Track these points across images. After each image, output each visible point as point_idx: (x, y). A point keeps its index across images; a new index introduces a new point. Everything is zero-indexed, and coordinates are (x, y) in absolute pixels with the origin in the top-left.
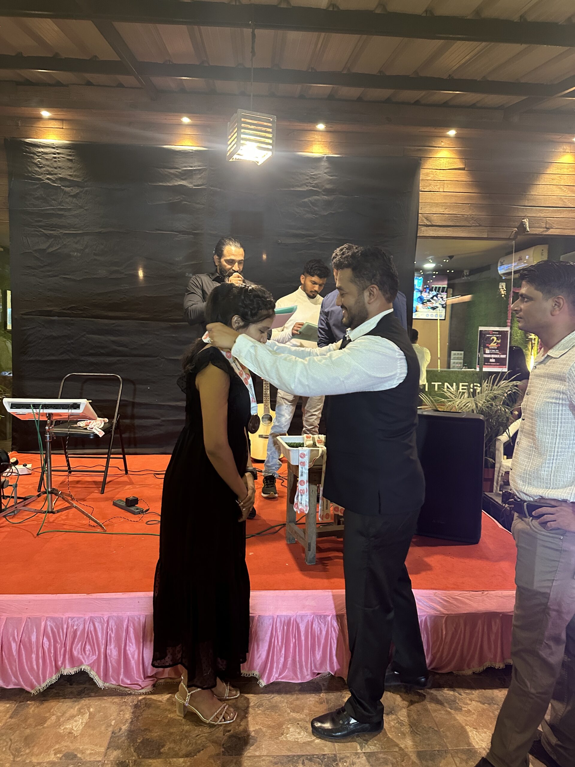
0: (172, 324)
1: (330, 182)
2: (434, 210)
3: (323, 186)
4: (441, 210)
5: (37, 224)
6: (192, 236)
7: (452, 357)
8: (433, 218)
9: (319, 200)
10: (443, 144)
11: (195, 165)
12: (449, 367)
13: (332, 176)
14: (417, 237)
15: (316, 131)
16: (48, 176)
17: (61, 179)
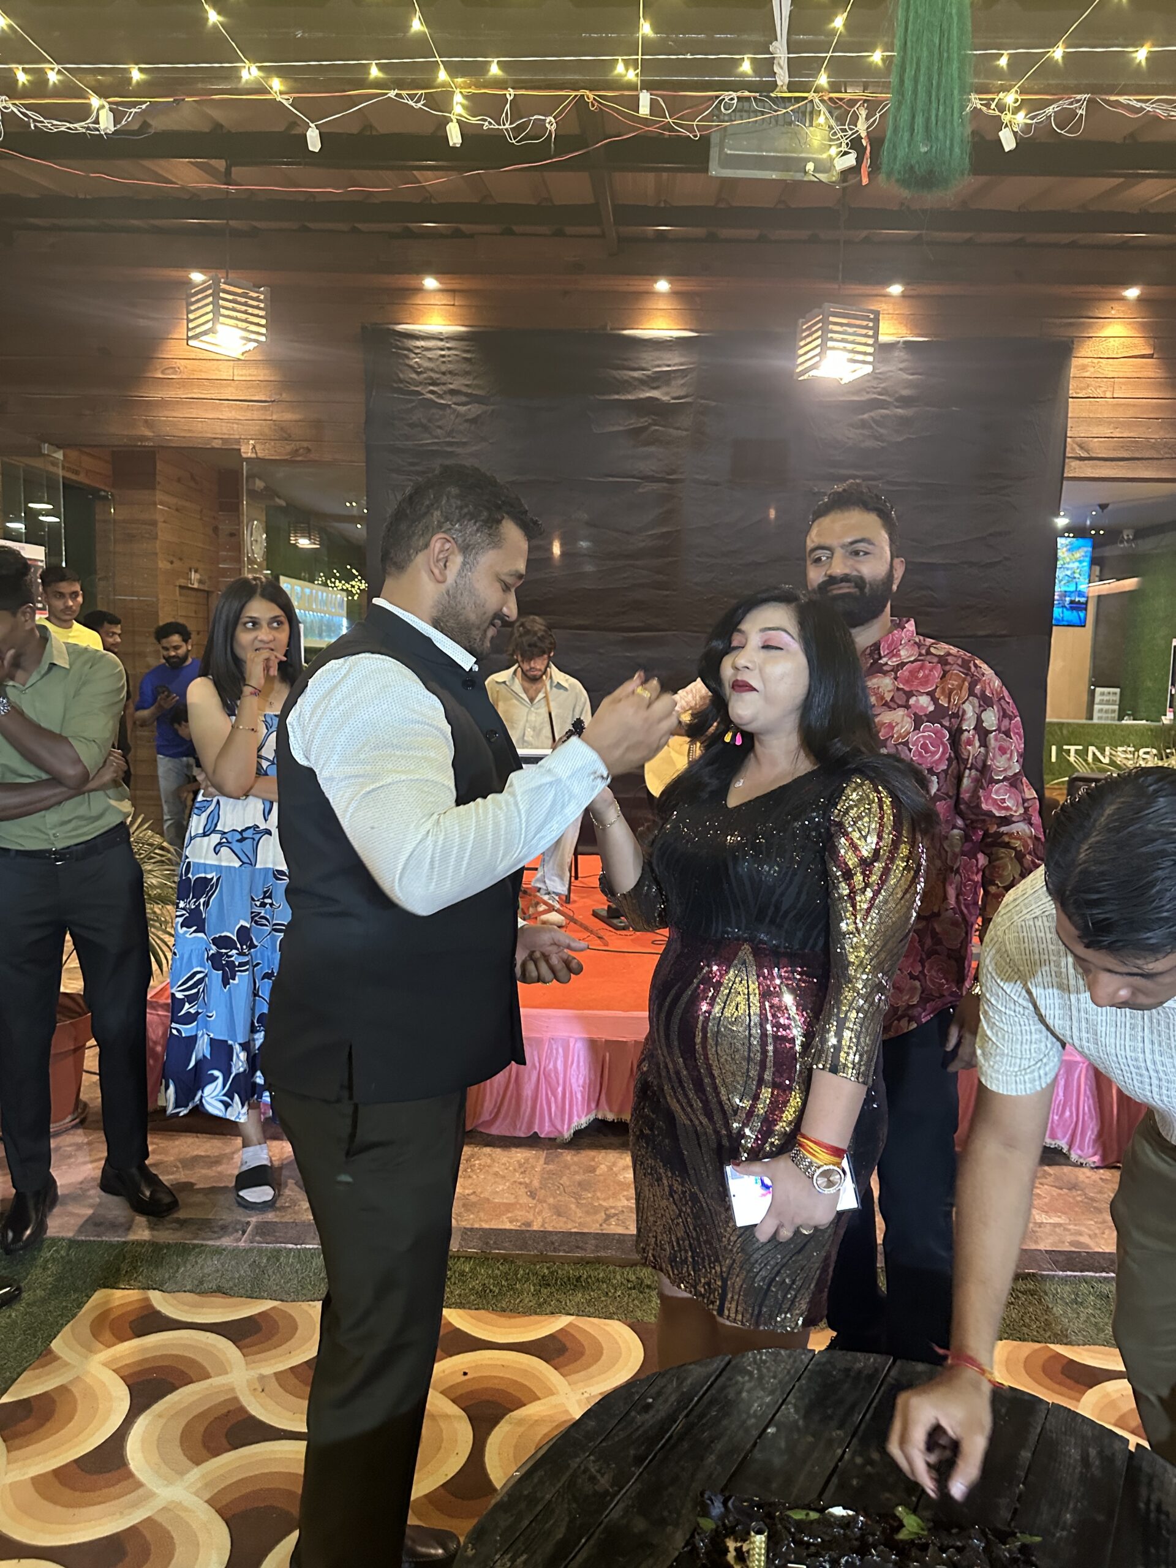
0: (625, 634)
1: (909, 385)
2: (1095, 430)
3: (896, 392)
4: (1107, 432)
5: (412, 468)
6: (665, 485)
7: (1097, 699)
8: (1091, 445)
9: (887, 416)
10: (1113, 312)
11: (672, 362)
12: (1091, 718)
13: (912, 374)
14: (1063, 478)
15: (885, 296)
16: (431, 388)
17: (453, 392)
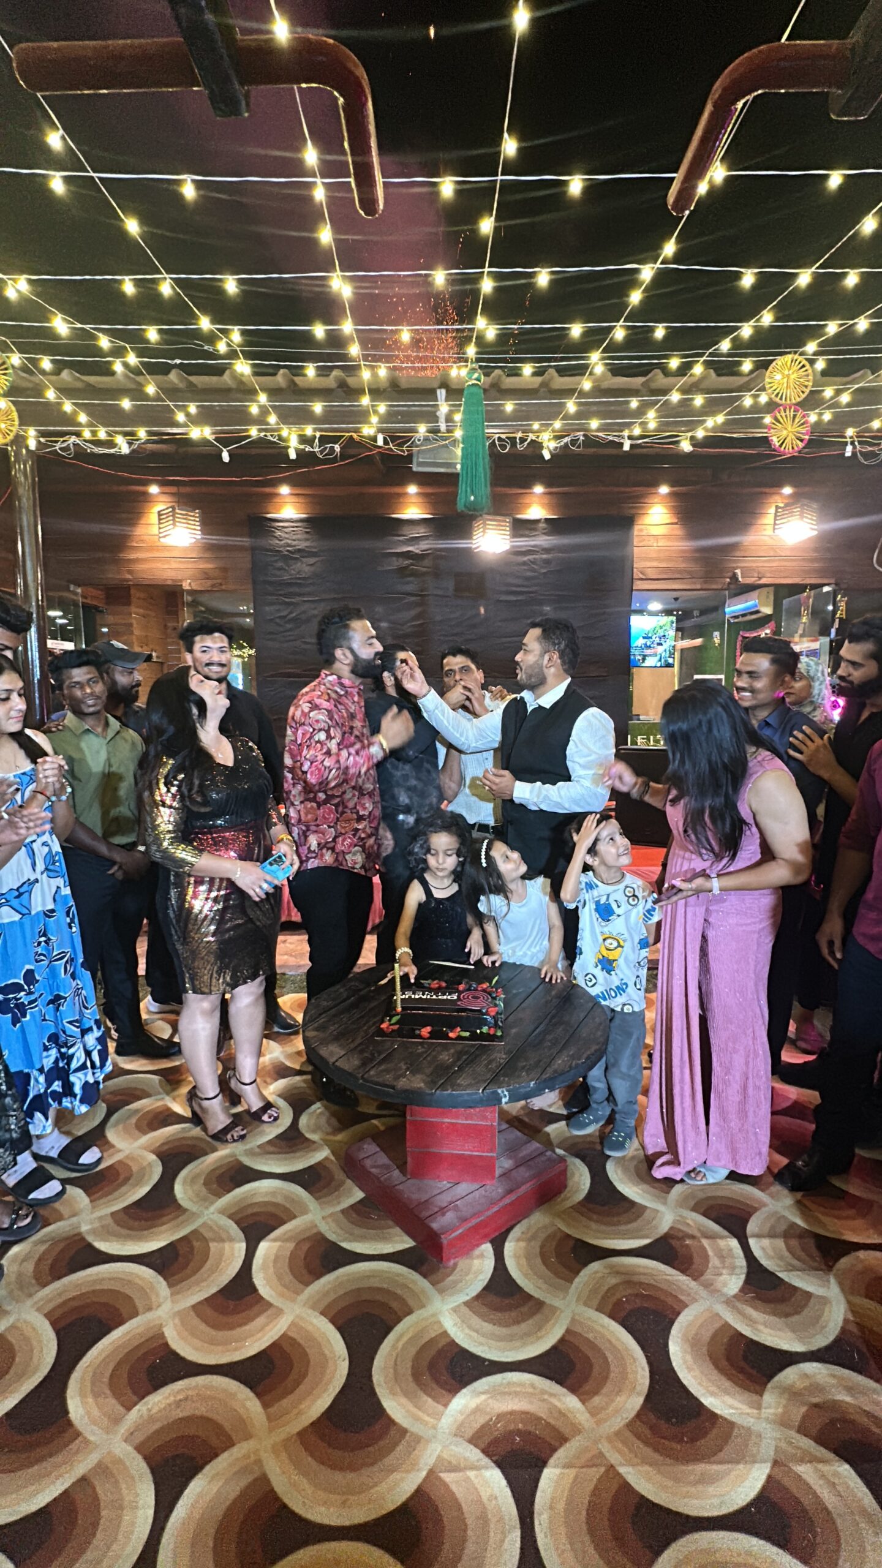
2: (649, 564)
4: (655, 564)
6: (419, 597)
8: (647, 572)
10: (655, 500)
11: (421, 531)
14: (632, 590)
15: (535, 493)
16: (287, 548)
17: (299, 550)
